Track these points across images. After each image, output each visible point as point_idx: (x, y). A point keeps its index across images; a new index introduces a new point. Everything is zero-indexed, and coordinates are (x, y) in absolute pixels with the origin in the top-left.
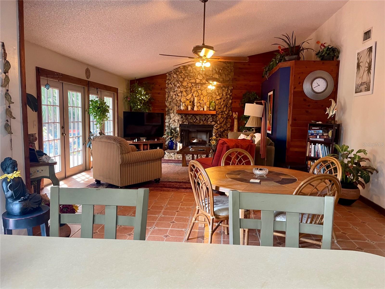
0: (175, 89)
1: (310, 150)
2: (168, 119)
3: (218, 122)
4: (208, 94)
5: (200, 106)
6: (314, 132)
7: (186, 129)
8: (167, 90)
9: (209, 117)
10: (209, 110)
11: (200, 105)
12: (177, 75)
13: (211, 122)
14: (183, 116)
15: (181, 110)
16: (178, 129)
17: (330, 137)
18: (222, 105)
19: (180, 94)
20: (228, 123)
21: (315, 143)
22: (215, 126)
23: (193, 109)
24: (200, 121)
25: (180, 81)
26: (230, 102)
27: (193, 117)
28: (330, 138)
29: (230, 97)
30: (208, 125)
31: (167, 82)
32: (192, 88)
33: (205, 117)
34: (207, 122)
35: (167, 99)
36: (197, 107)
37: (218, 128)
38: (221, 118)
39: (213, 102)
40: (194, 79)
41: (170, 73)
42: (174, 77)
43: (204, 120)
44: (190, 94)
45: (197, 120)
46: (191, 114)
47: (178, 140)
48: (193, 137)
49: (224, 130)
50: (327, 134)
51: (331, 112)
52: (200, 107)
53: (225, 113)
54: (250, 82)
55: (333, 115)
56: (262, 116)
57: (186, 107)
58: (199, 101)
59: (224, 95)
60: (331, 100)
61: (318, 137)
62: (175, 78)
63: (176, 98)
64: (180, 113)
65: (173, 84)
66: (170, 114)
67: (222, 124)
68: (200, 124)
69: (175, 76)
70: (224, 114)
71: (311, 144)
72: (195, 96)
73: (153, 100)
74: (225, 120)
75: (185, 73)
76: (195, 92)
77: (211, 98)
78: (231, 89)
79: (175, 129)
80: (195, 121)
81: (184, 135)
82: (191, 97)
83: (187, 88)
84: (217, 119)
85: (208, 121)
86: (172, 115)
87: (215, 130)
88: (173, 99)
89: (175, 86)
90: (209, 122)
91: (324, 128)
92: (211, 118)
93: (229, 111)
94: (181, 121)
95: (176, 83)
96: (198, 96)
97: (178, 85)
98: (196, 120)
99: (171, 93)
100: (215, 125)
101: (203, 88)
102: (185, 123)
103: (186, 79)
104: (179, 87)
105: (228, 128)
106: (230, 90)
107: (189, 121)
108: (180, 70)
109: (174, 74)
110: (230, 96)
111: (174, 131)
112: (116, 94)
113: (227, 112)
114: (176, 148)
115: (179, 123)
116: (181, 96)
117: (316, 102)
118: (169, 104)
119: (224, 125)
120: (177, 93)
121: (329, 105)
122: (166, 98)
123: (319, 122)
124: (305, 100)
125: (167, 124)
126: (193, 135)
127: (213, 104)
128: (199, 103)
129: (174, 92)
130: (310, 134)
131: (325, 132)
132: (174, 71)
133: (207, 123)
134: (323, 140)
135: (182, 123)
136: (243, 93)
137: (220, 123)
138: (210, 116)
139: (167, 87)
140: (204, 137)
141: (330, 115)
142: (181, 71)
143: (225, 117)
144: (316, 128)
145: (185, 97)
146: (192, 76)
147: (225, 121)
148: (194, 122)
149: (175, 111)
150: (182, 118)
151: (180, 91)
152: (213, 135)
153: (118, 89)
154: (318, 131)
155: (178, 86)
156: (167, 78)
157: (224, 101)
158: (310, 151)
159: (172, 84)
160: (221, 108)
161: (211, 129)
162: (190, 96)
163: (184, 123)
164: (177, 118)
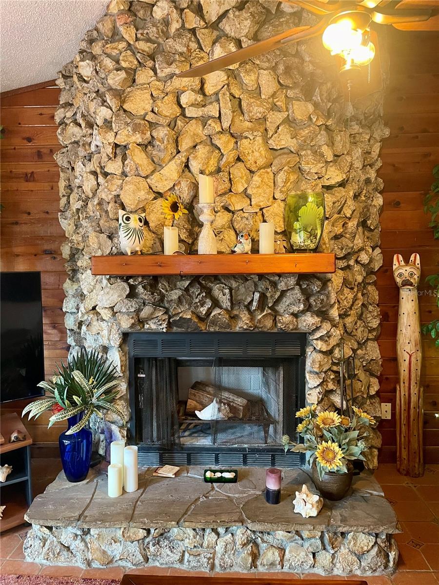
0: (90, 143)
2: (73, 296)
3: (334, 313)
4: (274, 158)
5: (231, 225)
7: (159, 353)
10: (287, 251)
11: (232, 221)
12: (93, 58)
14: (140, 287)
16: (115, 359)
18: (348, 219)
19: (114, 167)
23: (190, 247)
24: (235, 312)
25: (110, 89)
27: (195, 290)
29: (376, 179)
30: (282, 333)
32: (179, 123)
33: (262, 286)
34: (275, 314)
36: (217, 233)
38: (346, 291)
43: (255, 304)
44: (173, 162)
45: (216, 304)
46: (182, 277)
52: (232, 233)
53: (357, 261)
57: (147, 235)
58: (225, 198)
59: (358, 164)
63: (100, 192)
66: (80, 276)
67: (349, 321)
68: (237, 329)
70: (357, 268)
72: (202, 172)
74: (359, 295)
76: (202, 151)
77: (293, 178)
78: (382, 139)
80: (203, 310)
82: (175, 176)
83: (152, 125)
84: (328, 297)
85: (281, 308)
87: (318, 357)
89: (90, 125)
90: (287, 318)
92: (297, 290)
94: (128, 314)
95: (93, 107)
96: (219, 170)
97: (103, 113)
99: (76, 166)
100: (318, 328)
102: (153, 327)
103: (144, 76)
104: (108, 124)
107: (172, 311)
115: (120, 326)
116: (124, 174)
118: (71, 227)
120: (100, 163)
122: (59, 199)
125: (70, 322)
129: (89, 159)
132: (82, 45)
133: (275, 319)
135: (133, 325)
138: (292, 281)
139: (61, 142)
142: (115, 30)
145: (146, 177)
146: (181, 54)
148: (201, 319)
150: (132, 295)
151: (116, 146)
155: (106, 121)
156: (59, 101)
157: (356, 197)
160: (343, 235)
161: (295, 351)
162: (171, 170)
163: (147, 326)
164: (109, 295)
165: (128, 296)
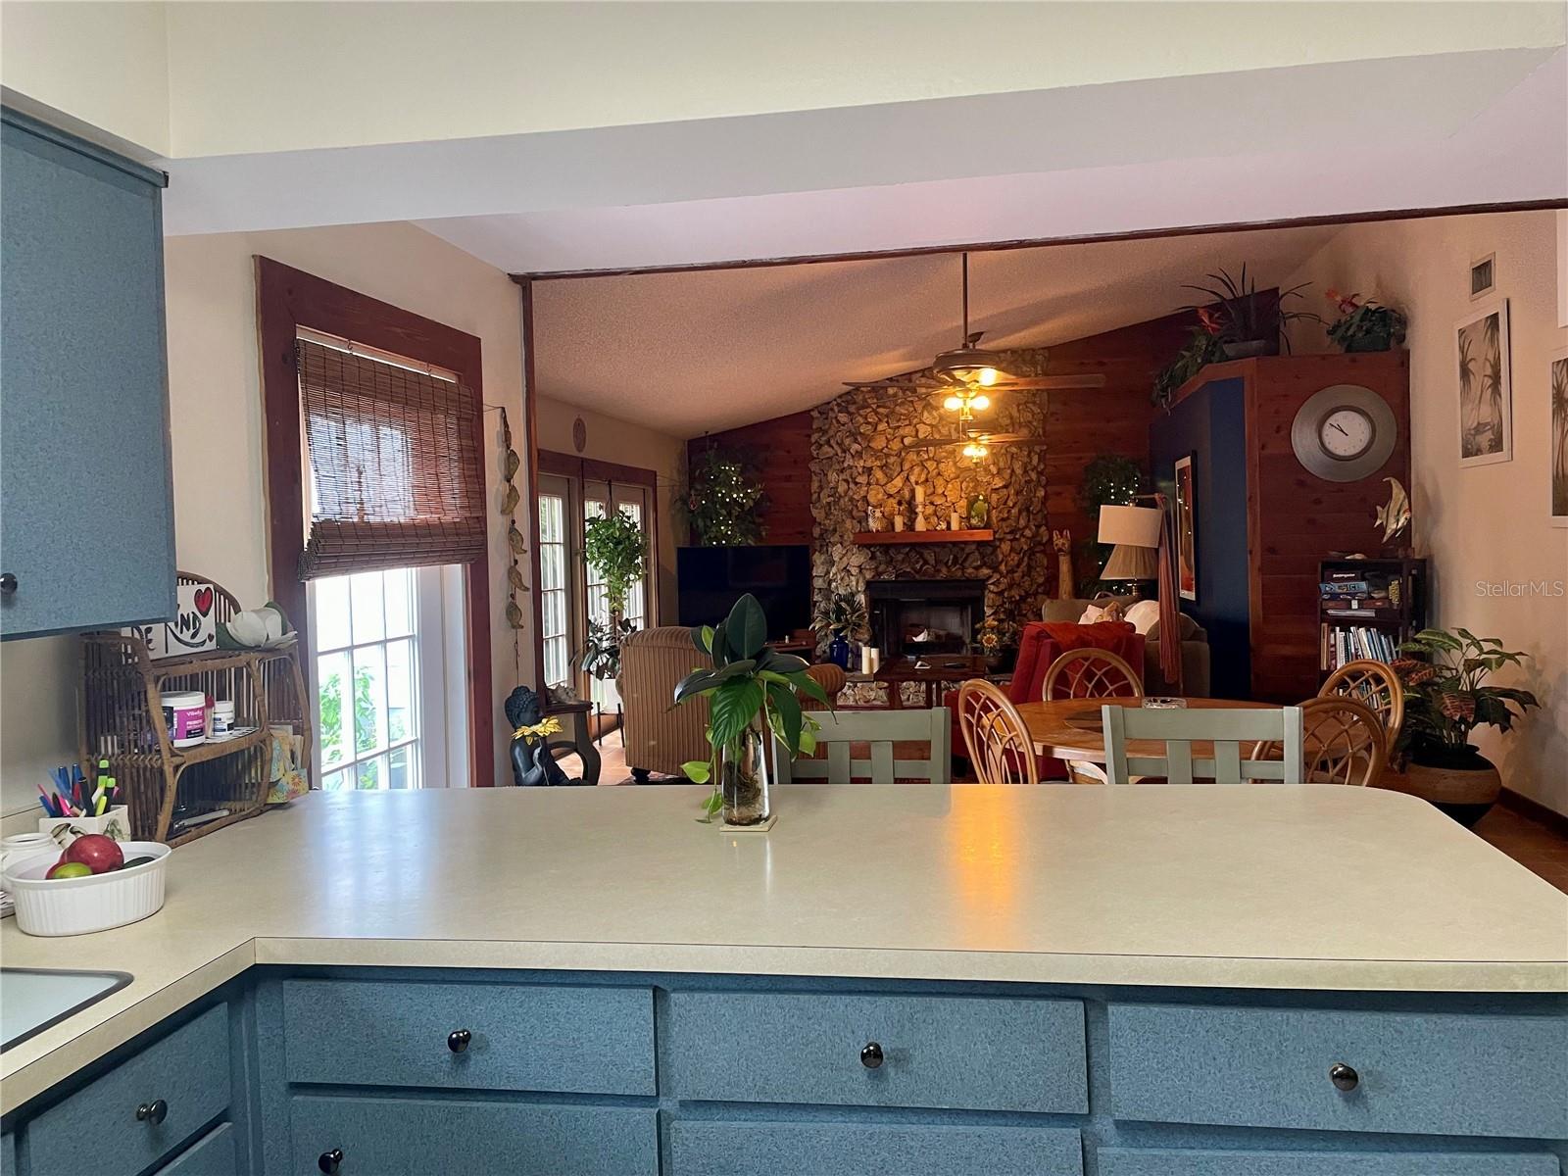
0: (843, 462)
1: (1333, 649)
2: (823, 564)
3: (1003, 567)
4: (961, 472)
5: (935, 513)
6: (1339, 587)
7: (889, 596)
8: (814, 467)
9: (967, 550)
10: (968, 529)
11: (935, 511)
12: (848, 413)
13: (977, 568)
14: (878, 553)
15: (869, 531)
16: (861, 598)
17: (1395, 601)
18: (1012, 508)
19: (861, 479)
20: (1038, 569)
21: (1346, 624)
22: (990, 582)
23: (910, 526)
24: (938, 567)
25: (861, 433)
26: (1038, 494)
27: (913, 554)
28: (1395, 608)
29: (1038, 478)
30: (968, 580)
31: (815, 437)
32: (903, 454)
33: (955, 550)
34: (963, 568)
35: (815, 496)
36: (926, 518)
37: (1002, 587)
38: (1013, 555)
39: (981, 497)
40: (910, 425)
41: (824, 409)
42: (838, 422)
43: (950, 562)
44: (899, 476)
45: (926, 562)
46: (906, 545)
47: (862, 637)
48: (913, 625)
49: (1023, 593)
50: (1382, 594)
51: (1392, 520)
52: (936, 519)
53: (1022, 535)
54: (1108, 422)
55: (1399, 529)
56: (1160, 544)
57: (885, 521)
58: (931, 497)
59: (1019, 471)
60: (1389, 481)
61: (1355, 604)
62: (843, 425)
63: (850, 493)
64: (866, 542)
65: (837, 443)
66: (830, 549)
67: (1016, 575)
68: (938, 578)
69: (843, 418)
70: (1023, 540)
71: (1334, 631)
72: (917, 483)
73: (768, 504)
74: (1026, 559)
75: (878, 407)
76: (917, 470)
77: (971, 485)
78: (1041, 451)
79: (850, 599)
80: (918, 566)
81: (883, 620)
82: (901, 485)
83: (888, 456)
84: (997, 556)
85: (966, 564)
86: (837, 551)
87: (992, 596)
88: (840, 496)
89: (844, 451)
90: (970, 570)
91: (1372, 573)
92: (977, 554)
93: (1038, 527)
94: (870, 569)
95: (847, 441)
96: (927, 480)
97: (856, 447)
98: (921, 563)
99: (829, 474)
100: (990, 577)
101: (944, 454)
102: (886, 577)
103: (882, 427)
104: (859, 454)
105: (1039, 586)
106: (1036, 453)
107: (898, 567)
108: (859, 398)
109: (839, 412)
110: (1040, 473)
111: (848, 605)
112: (650, 490)
113: (1030, 530)
114: (857, 664)
115: (865, 578)
116: (869, 484)
117: (1341, 488)
118: (823, 514)
119: (1023, 577)
120: (851, 475)
121: (1386, 498)
122: (811, 495)
123: (1354, 554)
124: (1301, 483)
125: (818, 583)
126: (914, 617)
127: (981, 505)
128: (932, 503)
129: (842, 472)
130: (1326, 597)
131: (1378, 588)
132: (839, 401)
133: (963, 573)
134: (1370, 614)
135: (874, 577)
136: (1082, 461)
137: (1008, 572)
138: (974, 547)
139: (815, 456)
140: (954, 623)
141: (1389, 532)
142: (865, 400)
143: (1025, 547)
144: (1346, 576)
145: (883, 486)
146: (904, 415)
147: (1025, 564)
148: (917, 572)
149: (849, 537)
150: (873, 558)
151: (864, 467)
152: (984, 613)
153: (655, 472)
154: (1352, 583)
155: (857, 452)
156: (814, 427)
157: (1018, 493)
158: (1332, 652)
159: (835, 446)
160: (1008, 518)
161: (977, 593)
162: (898, 481)
163: (882, 577)
164: (857, 559)
165: (870, 559)
